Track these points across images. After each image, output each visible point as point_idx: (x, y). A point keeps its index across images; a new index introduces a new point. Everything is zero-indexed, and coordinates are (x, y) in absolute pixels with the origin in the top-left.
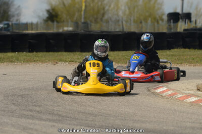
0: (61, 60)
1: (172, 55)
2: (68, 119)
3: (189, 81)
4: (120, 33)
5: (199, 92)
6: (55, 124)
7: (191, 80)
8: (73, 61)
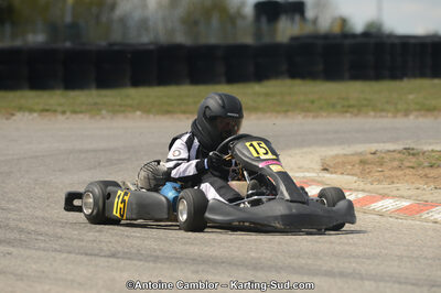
0: (21, 109)
1: (267, 95)
2: (40, 237)
3: (305, 150)
4: (151, 47)
5: (327, 175)
6: (11, 249)
7: (309, 150)
8: (47, 110)
